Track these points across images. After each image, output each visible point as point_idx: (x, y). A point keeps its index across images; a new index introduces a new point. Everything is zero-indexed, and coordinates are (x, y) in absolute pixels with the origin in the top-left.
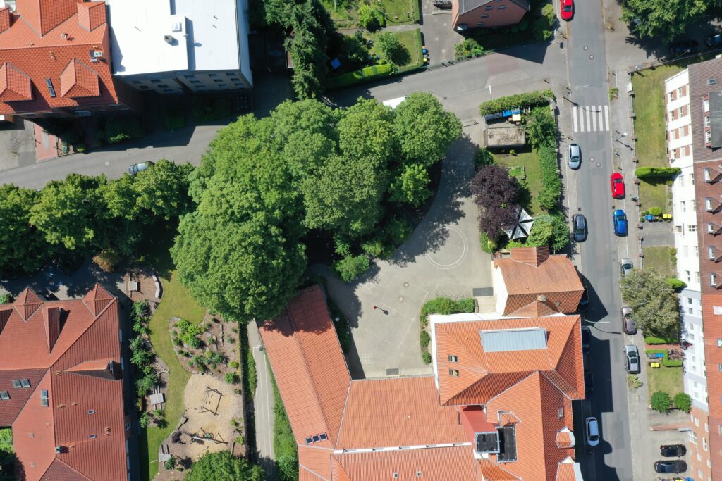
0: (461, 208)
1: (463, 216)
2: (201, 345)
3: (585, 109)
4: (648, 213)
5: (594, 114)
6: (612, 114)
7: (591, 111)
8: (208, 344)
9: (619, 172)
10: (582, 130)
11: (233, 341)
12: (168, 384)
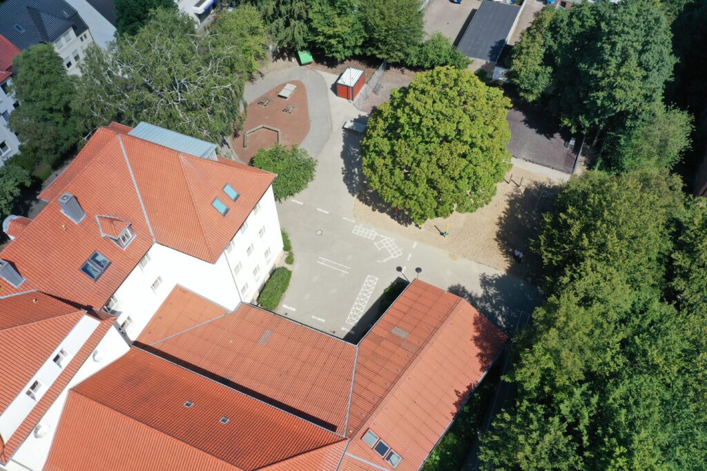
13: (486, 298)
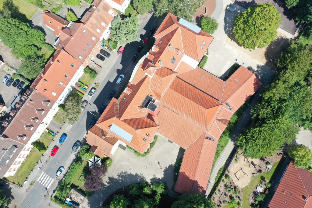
0: (108, 181)
1: (109, 177)
2: (231, 198)
3: (45, 185)
4: (52, 136)
5: (43, 181)
6: (38, 177)
7: (43, 183)
8: (228, 196)
9: (50, 156)
10: (51, 178)
11: (219, 190)
12: (253, 191)
13: (257, 71)
